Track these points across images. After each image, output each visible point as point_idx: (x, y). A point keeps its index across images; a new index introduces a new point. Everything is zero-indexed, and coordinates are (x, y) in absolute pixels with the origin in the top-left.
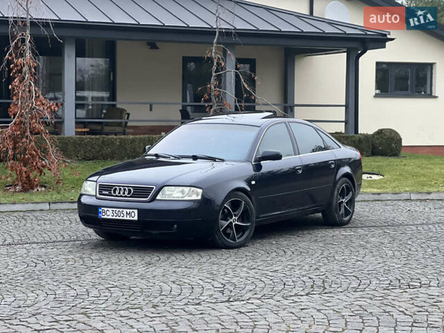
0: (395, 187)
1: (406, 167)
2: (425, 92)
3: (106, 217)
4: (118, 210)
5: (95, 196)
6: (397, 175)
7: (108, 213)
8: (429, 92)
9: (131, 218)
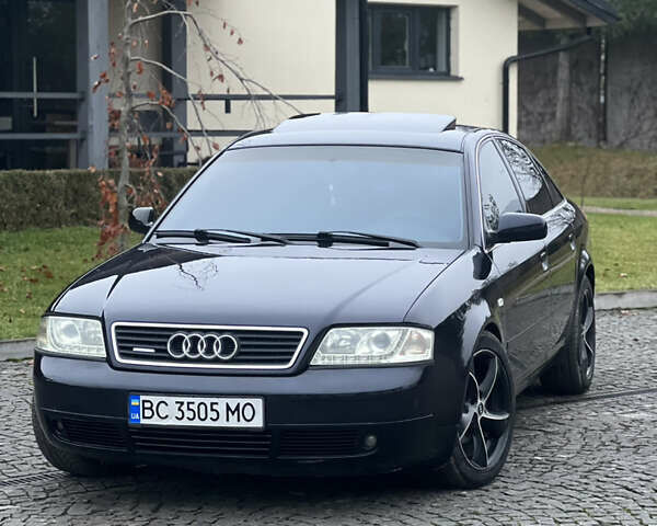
2: (435, 69)
3: (156, 421)
4: (197, 400)
5: (109, 360)
7: (163, 410)
9: (243, 424)
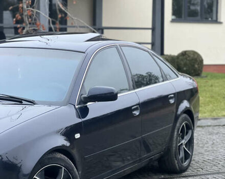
0: (212, 111)
1: (214, 88)
2: (212, 18)
6: (209, 97)
8: (214, 18)
